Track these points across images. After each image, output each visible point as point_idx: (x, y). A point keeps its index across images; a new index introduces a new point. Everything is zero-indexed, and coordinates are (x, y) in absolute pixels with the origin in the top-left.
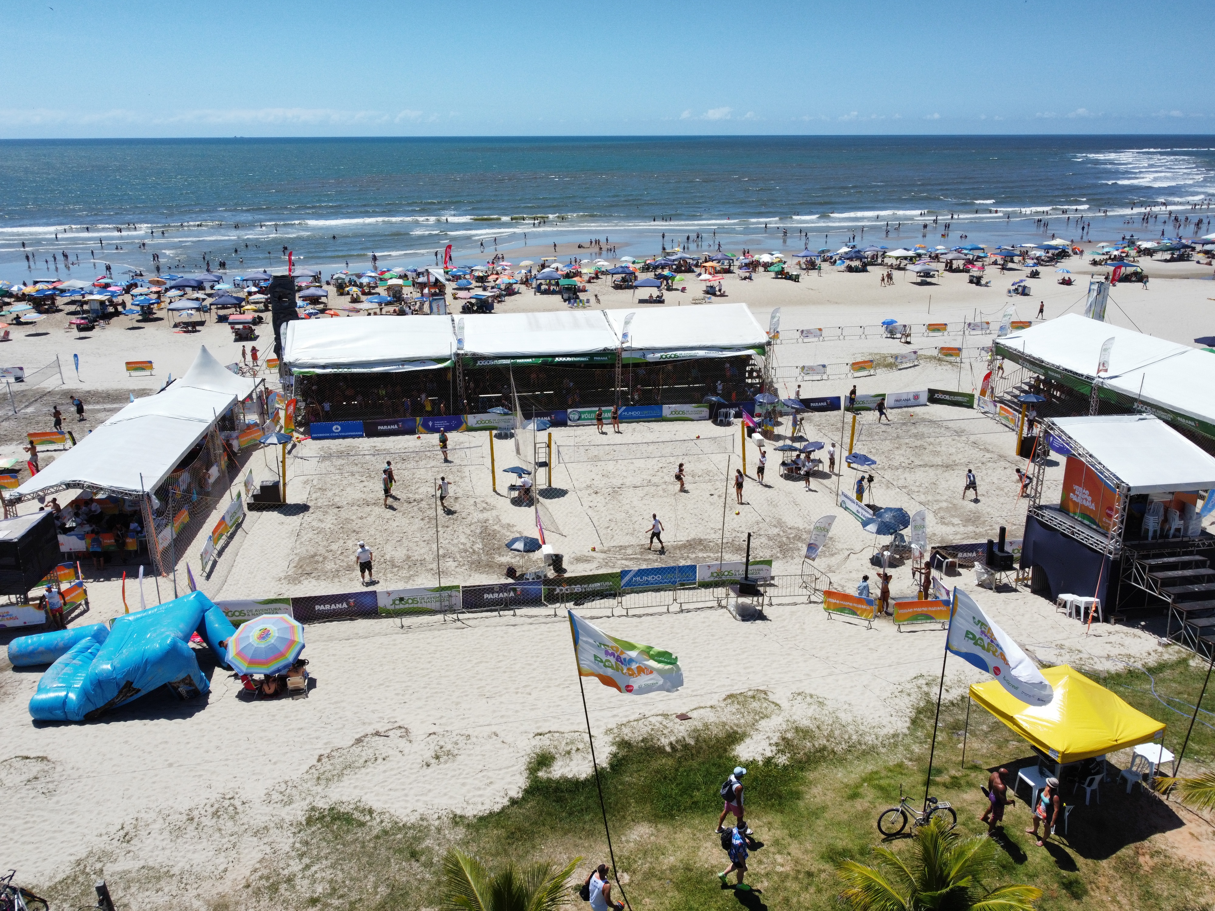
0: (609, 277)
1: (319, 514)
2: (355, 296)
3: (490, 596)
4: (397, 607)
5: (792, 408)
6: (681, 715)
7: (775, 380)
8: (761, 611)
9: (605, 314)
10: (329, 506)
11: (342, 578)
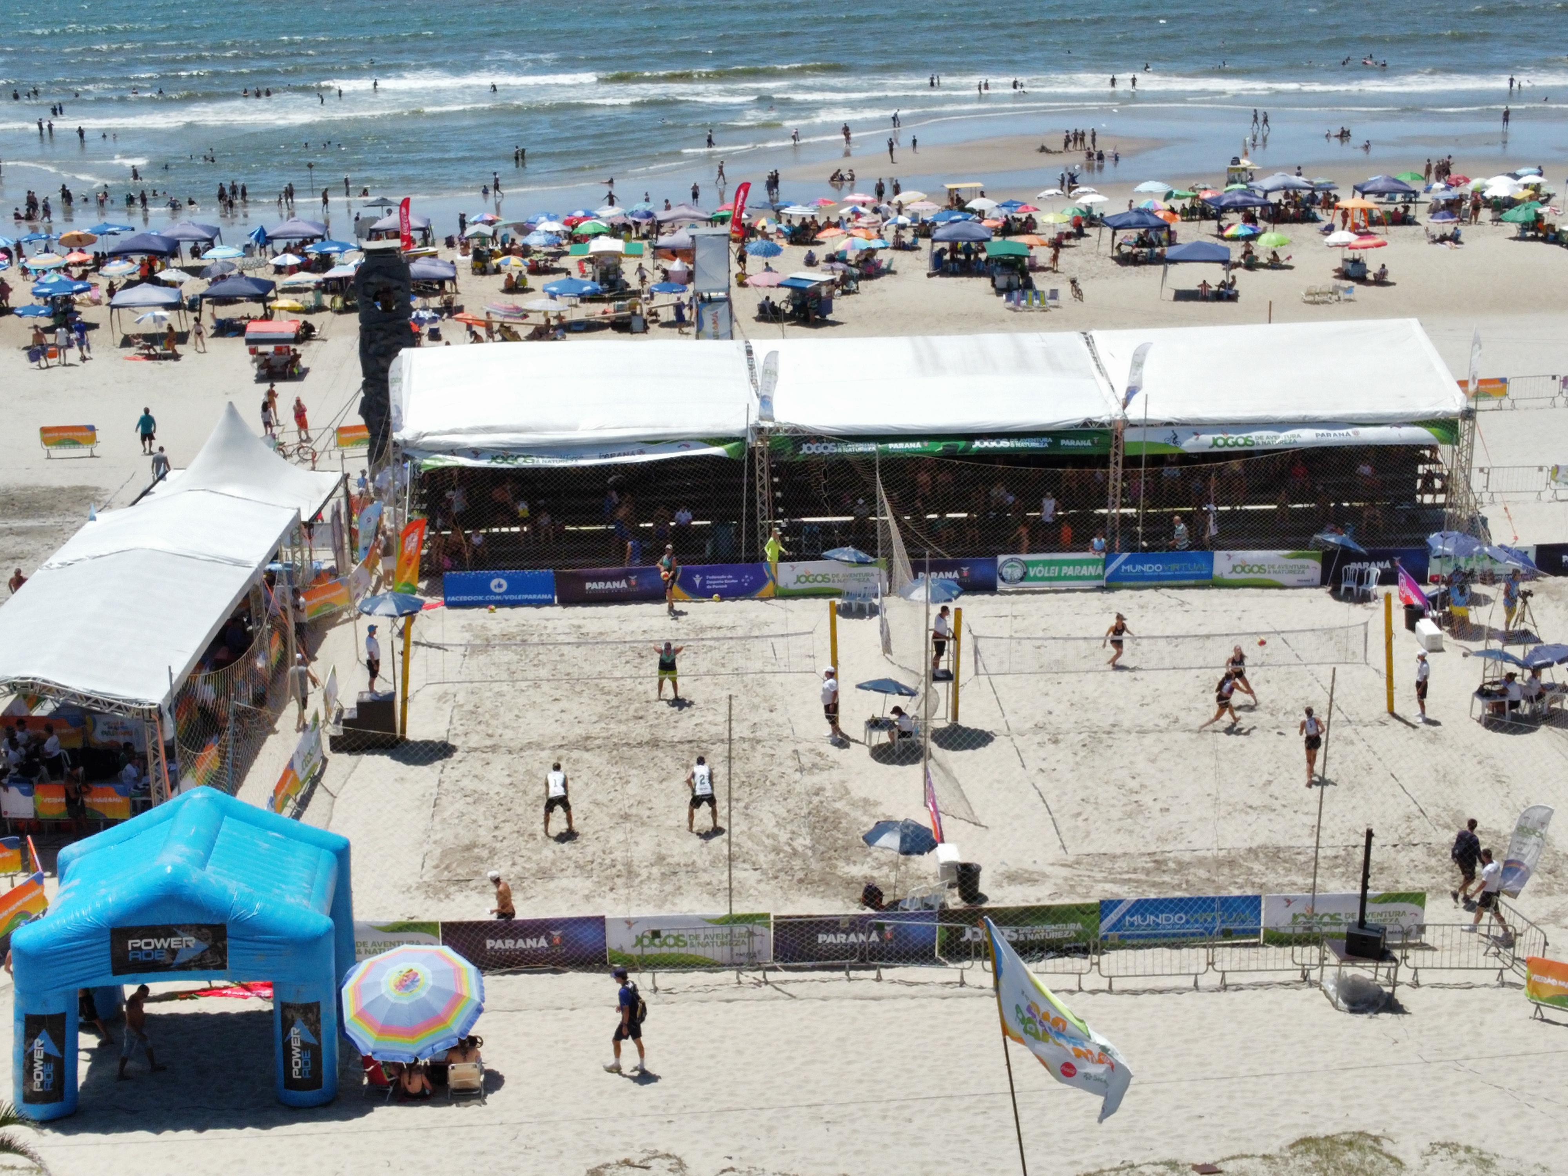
0: (1107, 232)
1: (474, 764)
2: (515, 275)
3: (830, 939)
4: (647, 951)
6: (1205, 1166)
7: (1486, 498)
8: (1391, 995)
9: (1089, 342)
10: (494, 748)
11: (531, 892)
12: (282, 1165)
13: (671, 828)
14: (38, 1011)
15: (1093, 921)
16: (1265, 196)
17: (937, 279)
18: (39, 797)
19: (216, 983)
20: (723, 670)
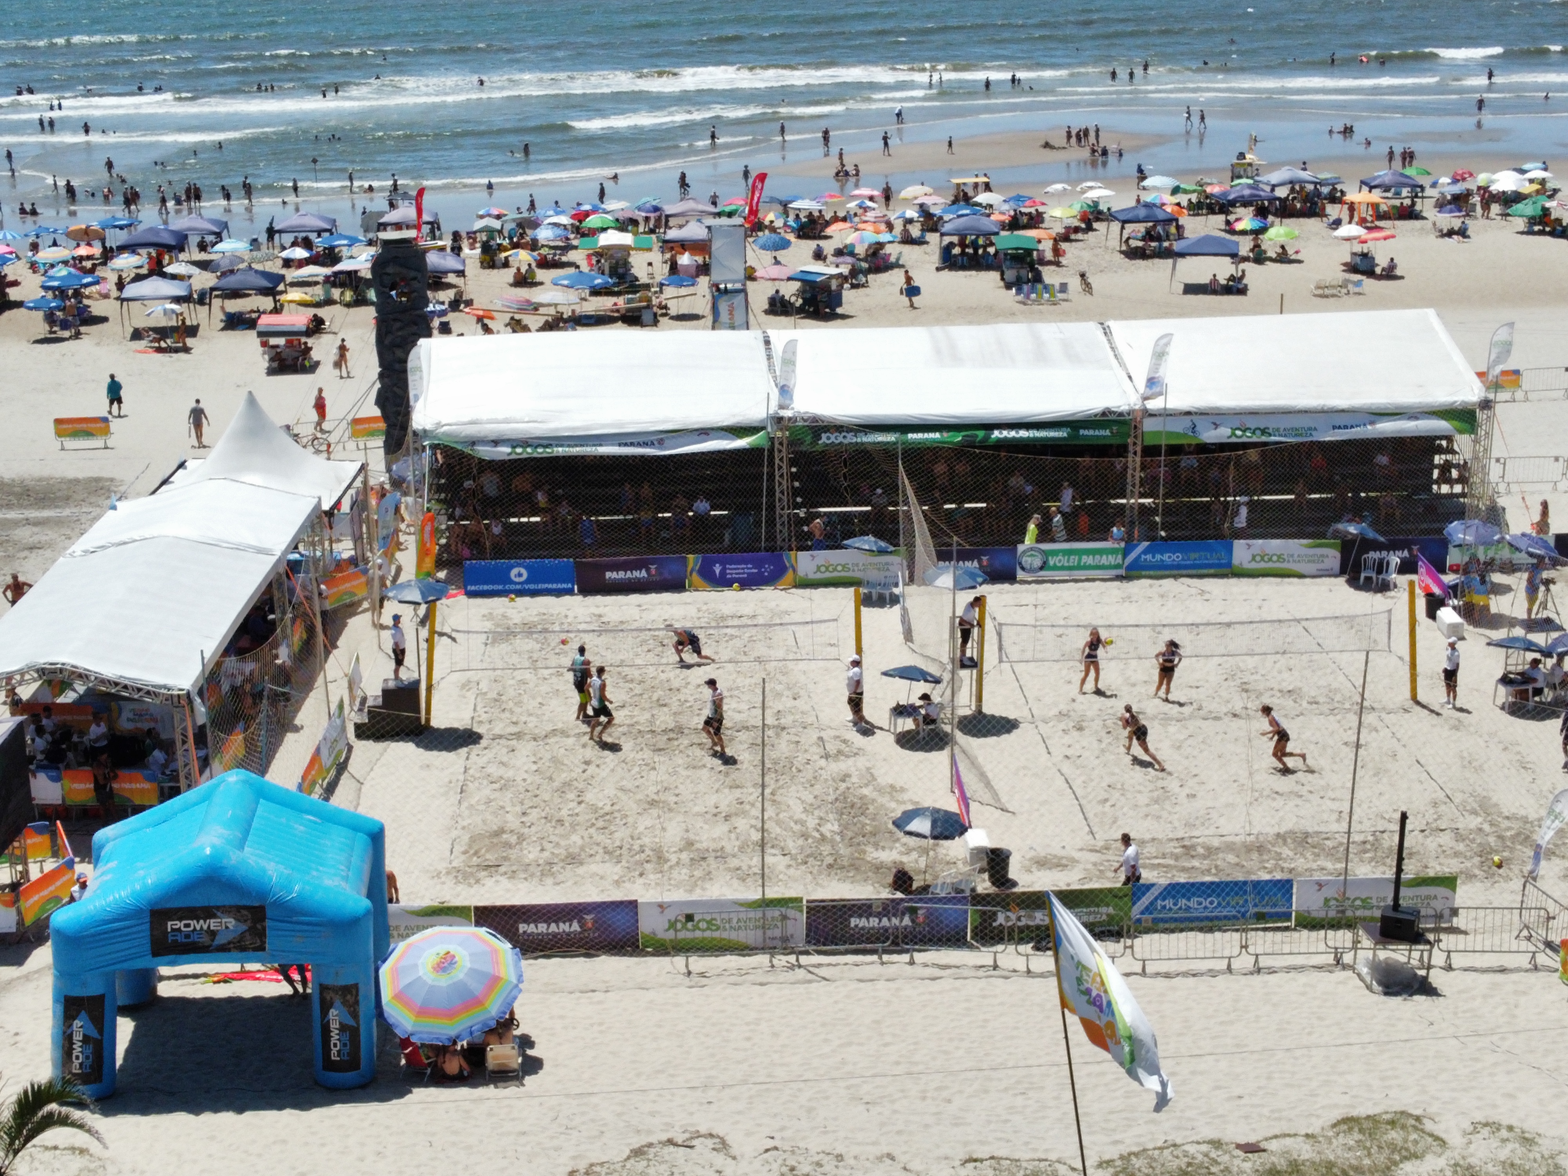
0: (1116, 226)
1: (499, 750)
2: (524, 269)
3: (862, 922)
4: (682, 935)
5: (1531, 555)
6: (1247, 1145)
7: (1502, 488)
8: (1425, 979)
9: (1107, 332)
10: (518, 736)
11: (560, 878)
12: (323, 1145)
13: (698, 814)
14: (78, 992)
15: (1126, 904)
16: (1273, 190)
17: (946, 273)
18: (66, 782)
19: (250, 967)
20: (744, 658)
